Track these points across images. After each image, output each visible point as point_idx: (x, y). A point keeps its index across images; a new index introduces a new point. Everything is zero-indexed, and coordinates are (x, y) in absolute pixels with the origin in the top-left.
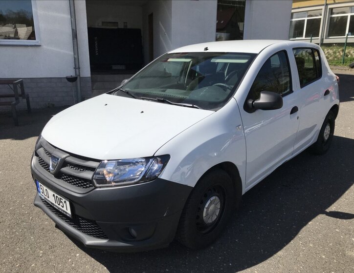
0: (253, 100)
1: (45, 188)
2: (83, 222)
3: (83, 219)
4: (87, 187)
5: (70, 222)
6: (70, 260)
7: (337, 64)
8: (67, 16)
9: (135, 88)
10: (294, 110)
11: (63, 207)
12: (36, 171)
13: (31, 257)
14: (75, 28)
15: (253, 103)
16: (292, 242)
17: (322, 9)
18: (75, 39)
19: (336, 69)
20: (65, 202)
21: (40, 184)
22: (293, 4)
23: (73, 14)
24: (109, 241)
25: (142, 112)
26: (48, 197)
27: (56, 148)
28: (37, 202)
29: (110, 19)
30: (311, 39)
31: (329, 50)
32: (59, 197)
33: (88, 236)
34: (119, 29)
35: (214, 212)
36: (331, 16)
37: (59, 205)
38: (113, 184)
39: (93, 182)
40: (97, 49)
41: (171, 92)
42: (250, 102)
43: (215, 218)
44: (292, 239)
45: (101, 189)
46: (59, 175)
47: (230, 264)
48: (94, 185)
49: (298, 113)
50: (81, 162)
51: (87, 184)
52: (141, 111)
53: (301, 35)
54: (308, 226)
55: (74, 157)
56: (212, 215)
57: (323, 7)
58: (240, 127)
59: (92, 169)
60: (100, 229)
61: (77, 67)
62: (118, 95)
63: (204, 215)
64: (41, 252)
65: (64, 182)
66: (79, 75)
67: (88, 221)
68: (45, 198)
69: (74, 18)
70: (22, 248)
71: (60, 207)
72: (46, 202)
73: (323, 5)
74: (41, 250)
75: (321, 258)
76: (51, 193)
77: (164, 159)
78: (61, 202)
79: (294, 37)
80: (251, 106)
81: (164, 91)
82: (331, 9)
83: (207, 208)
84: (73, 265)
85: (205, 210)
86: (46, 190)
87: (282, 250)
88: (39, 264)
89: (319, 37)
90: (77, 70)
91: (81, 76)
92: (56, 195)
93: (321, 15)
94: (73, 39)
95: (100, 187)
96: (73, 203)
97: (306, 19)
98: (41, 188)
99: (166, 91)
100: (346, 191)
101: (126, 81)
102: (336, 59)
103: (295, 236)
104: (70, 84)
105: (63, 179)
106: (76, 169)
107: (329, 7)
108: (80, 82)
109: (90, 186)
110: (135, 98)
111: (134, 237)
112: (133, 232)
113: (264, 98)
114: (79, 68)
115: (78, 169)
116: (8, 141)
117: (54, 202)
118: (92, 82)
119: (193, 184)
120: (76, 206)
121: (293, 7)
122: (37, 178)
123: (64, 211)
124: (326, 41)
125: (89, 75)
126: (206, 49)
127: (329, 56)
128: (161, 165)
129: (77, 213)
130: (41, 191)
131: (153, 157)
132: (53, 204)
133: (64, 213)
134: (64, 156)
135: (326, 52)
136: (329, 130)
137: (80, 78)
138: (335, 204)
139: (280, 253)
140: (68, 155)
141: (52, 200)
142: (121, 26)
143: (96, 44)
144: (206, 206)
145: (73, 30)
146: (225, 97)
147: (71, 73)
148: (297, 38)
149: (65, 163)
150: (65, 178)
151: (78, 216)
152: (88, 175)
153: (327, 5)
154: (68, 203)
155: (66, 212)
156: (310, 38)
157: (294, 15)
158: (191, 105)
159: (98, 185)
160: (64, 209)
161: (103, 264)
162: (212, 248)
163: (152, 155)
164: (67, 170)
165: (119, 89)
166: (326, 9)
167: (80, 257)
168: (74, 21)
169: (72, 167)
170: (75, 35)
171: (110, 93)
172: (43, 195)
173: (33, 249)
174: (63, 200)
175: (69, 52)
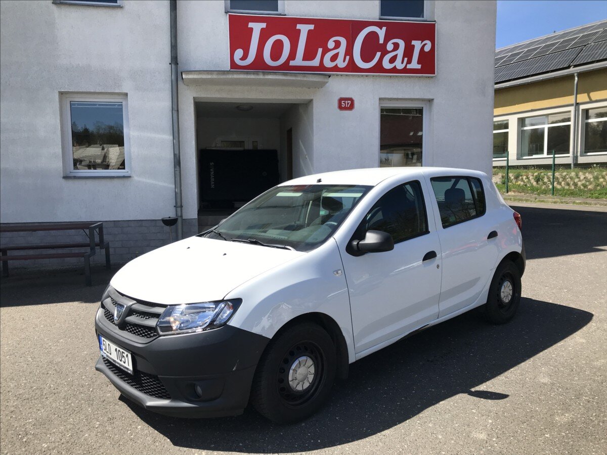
0: (358, 241)
1: (107, 342)
2: (145, 380)
3: (145, 374)
4: (151, 337)
5: (133, 382)
6: (129, 432)
7: (600, 196)
8: (168, 137)
9: (233, 230)
10: (430, 256)
11: (125, 363)
12: (100, 324)
13: (86, 428)
14: (177, 152)
15: (358, 243)
16: (407, 421)
17: (570, 112)
18: (178, 167)
19: (596, 204)
20: (127, 356)
21: (103, 339)
22: (495, 110)
23: (176, 135)
24: (171, 401)
25: (225, 254)
26: (110, 354)
27: (123, 295)
28: (99, 366)
29: (234, 137)
30: (554, 158)
31: (587, 175)
32: (121, 350)
33: (149, 397)
34: (245, 151)
35: (306, 377)
36: (587, 121)
37: (121, 361)
38: (179, 331)
39: (157, 330)
40: (213, 180)
41: (272, 233)
42: (355, 243)
43: (306, 385)
44: (409, 418)
45: (165, 338)
46: (123, 325)
47: (319, 441)
48: (158, 334)
49: (437, 261)
50: (147, 308)
51: (151, 333)
52: (223, 254)
53: (541, 152)
54: (437, 405)
55: (141, 304)
56: (303, 381)
57: (572, 109)
58: (340, 272)
59: (157, 316)
60: (163, 386)
61: (179, 205)
62: (210, 237)
63: (290, 378)
64: (98, 423)
65: (129, 333)
66: (181, 216)
67: (151, 376)
68: (107, 356)
69: (177, 139)
70: (76, 419)
71: (122, 363)
72: (107, 360)
73: (572, 105)
74: (97, 421)
75: (437, 438)
76: (113, 347)
77: (236, 303)
78: (123, 356)
79: (530, 154)
80: (356, 248)
81: (265, 232)
82: (586, 112)
83: (294, 370)
84: (132, 436)
85: (291, 371)
86: (109, 345)
87: (391, 429)
88: (93, 434)
89: (571, 154)
90: (179, 209)
91: (183, 218)
92: (118, 349)
93: (569, 120)
94: (175, 167)
95: (164, 335)
96: (136, 357)
97: (546, 127)
98: (104, 344)
99: (268, 232)
100: (512, 368)
101: (224, 220)
102: (599, 188)
103: (414, 415)
104: (167, 228)
105: (127, 330)
106: (142, 317)
107: (582, 107)
108: (182, 224)
109: (154, 335)
110: (226, 240)
111: (198, 396)
112: (199, 390)
113: (371, 238)
114: (181, 206)
115: (144, 317)
116: (76, 304)
117: (116, 359)
118: (199, 226)
119: (270, 336)
120: (138, 358)
121: (495, 114)
122: (100, 333)
123: (125, 368)
124: (581, 160)
125: (197, 217)
126: (319, 181)
127: (587, 183)
128: (232, 311)
129: (139, 368)
130: (103, 347)
131: (223, 301)
132: (115, 361)
133: (126, 370)
134: (131, 303)
135: (582, 177)
136: (511, 288)
137: (183, 220)
138: (488, 383)
139: (386, 432)
140: (135, 302)
141: (114, 356)
142: (248, 146)
143: (212, 173)
144: (293, 367)
145: (175, 155)
146: (324, 237)
147: (170, 213)
148: (534, 156)
149: (131, 312)
150: (129, 329)
151: (139, 371)
152: (152, 322)
153: (577, 104)
154: (130, 356)
155: (127, 369)
156: (552, 156)
157: (527, 121)
158: (283, 246)
159: (161, 333)
160: (126, 365)
161: (167, 436)
162: (303, 424)
163: (221, 299)
164: (133, 319)
165: (212, 231)
166: (577, 110)
167: (142, 430)
168: (177, 143)
169: (137, 316)
170: (177, 162)
171: (200, 236)
172: (105, 352)
173: (89, 421)
174: (126, 353)
175: (166, 184)
